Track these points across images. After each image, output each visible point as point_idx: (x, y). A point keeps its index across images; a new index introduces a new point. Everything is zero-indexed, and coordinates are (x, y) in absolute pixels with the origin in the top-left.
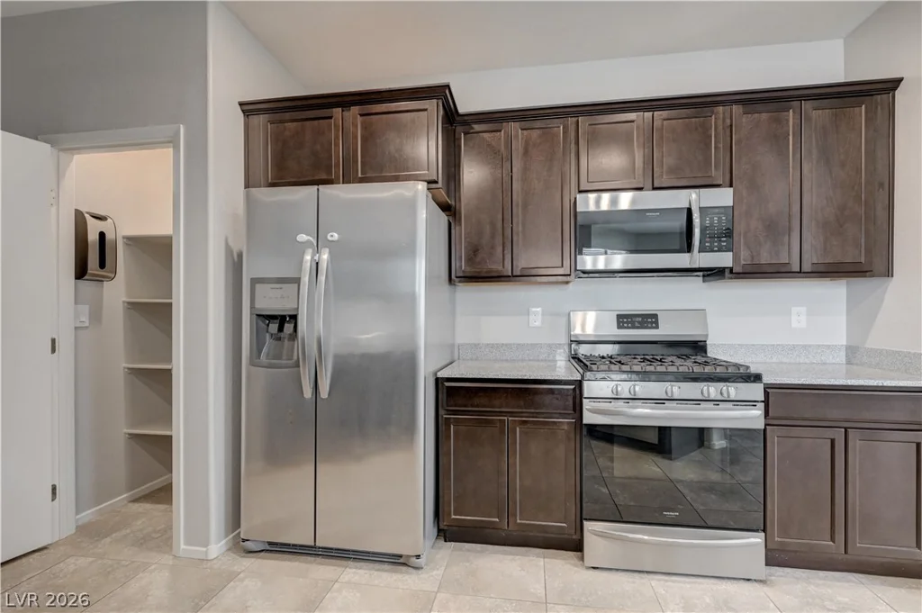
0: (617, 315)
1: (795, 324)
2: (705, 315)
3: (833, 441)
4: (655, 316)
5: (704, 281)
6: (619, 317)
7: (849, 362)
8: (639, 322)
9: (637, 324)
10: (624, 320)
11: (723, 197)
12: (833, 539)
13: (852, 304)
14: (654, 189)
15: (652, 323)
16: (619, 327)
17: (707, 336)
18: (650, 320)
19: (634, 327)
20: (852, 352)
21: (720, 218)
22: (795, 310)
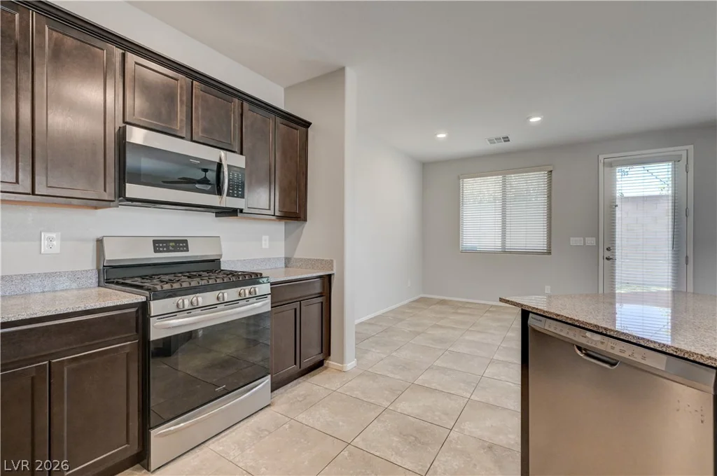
0: (154, 241)
1: (264, 246)
2: (220, 240)
3: (296, 309)
4: (186, 241)
5: (216, 216)
6: (155, 242)
7: (286, 267)
8: (173, 247)
9: (171, 248)
10: (159, 245)
11: (239, 161)
12: (295, 364)
13: (287, 234)
14: (192, 140)
15: (183, 247)
16: (156, 251)
17: (221, 256)
18: (181, 244)
19: (168, 251)
20: (288, 261)
21: (238, 175)
22: (264, 237)
